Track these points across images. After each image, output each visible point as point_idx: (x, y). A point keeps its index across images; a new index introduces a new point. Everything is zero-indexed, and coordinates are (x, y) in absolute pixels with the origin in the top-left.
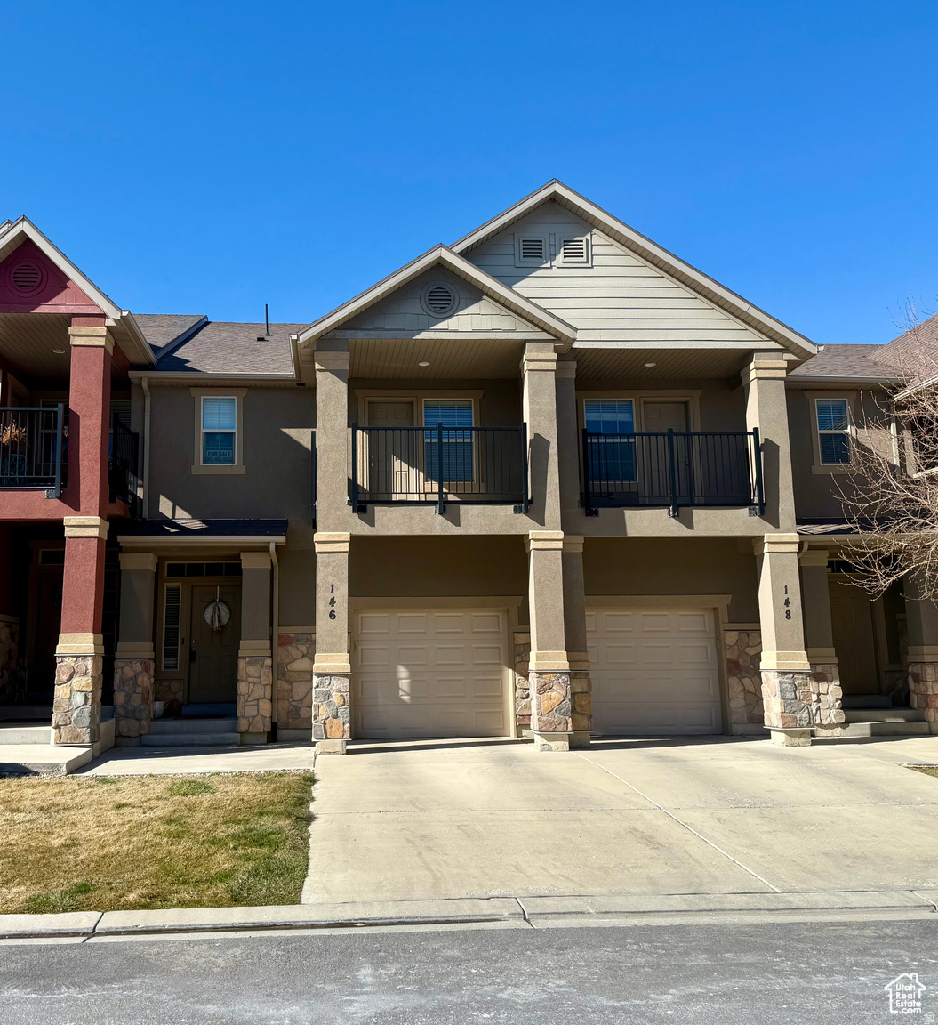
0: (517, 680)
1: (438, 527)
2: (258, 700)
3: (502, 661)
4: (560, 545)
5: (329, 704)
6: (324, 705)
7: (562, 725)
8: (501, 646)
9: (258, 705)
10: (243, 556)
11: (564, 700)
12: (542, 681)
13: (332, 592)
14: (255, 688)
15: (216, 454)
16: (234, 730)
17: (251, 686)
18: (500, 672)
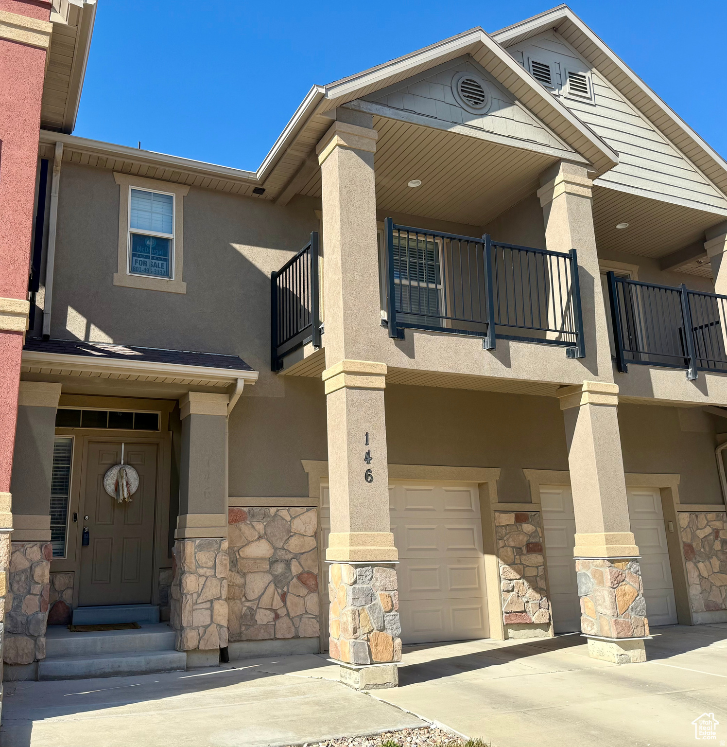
0: (501, 569)
1: (487, 366)
2: (211, 601)
3: (477, 547)
4: (615, 400)
5: (373, 609)
6: (367, 611)
7: (639, 628)
8: (475, 528)
9: (211, 609)
10: (193, 396)
11: (638, 595)
12: (614, 570)
13: (367, 444)
14: (208, 583)
15: (145, 263)
16: (174, 646)
17: (203, 580)
18: (476, 559)
